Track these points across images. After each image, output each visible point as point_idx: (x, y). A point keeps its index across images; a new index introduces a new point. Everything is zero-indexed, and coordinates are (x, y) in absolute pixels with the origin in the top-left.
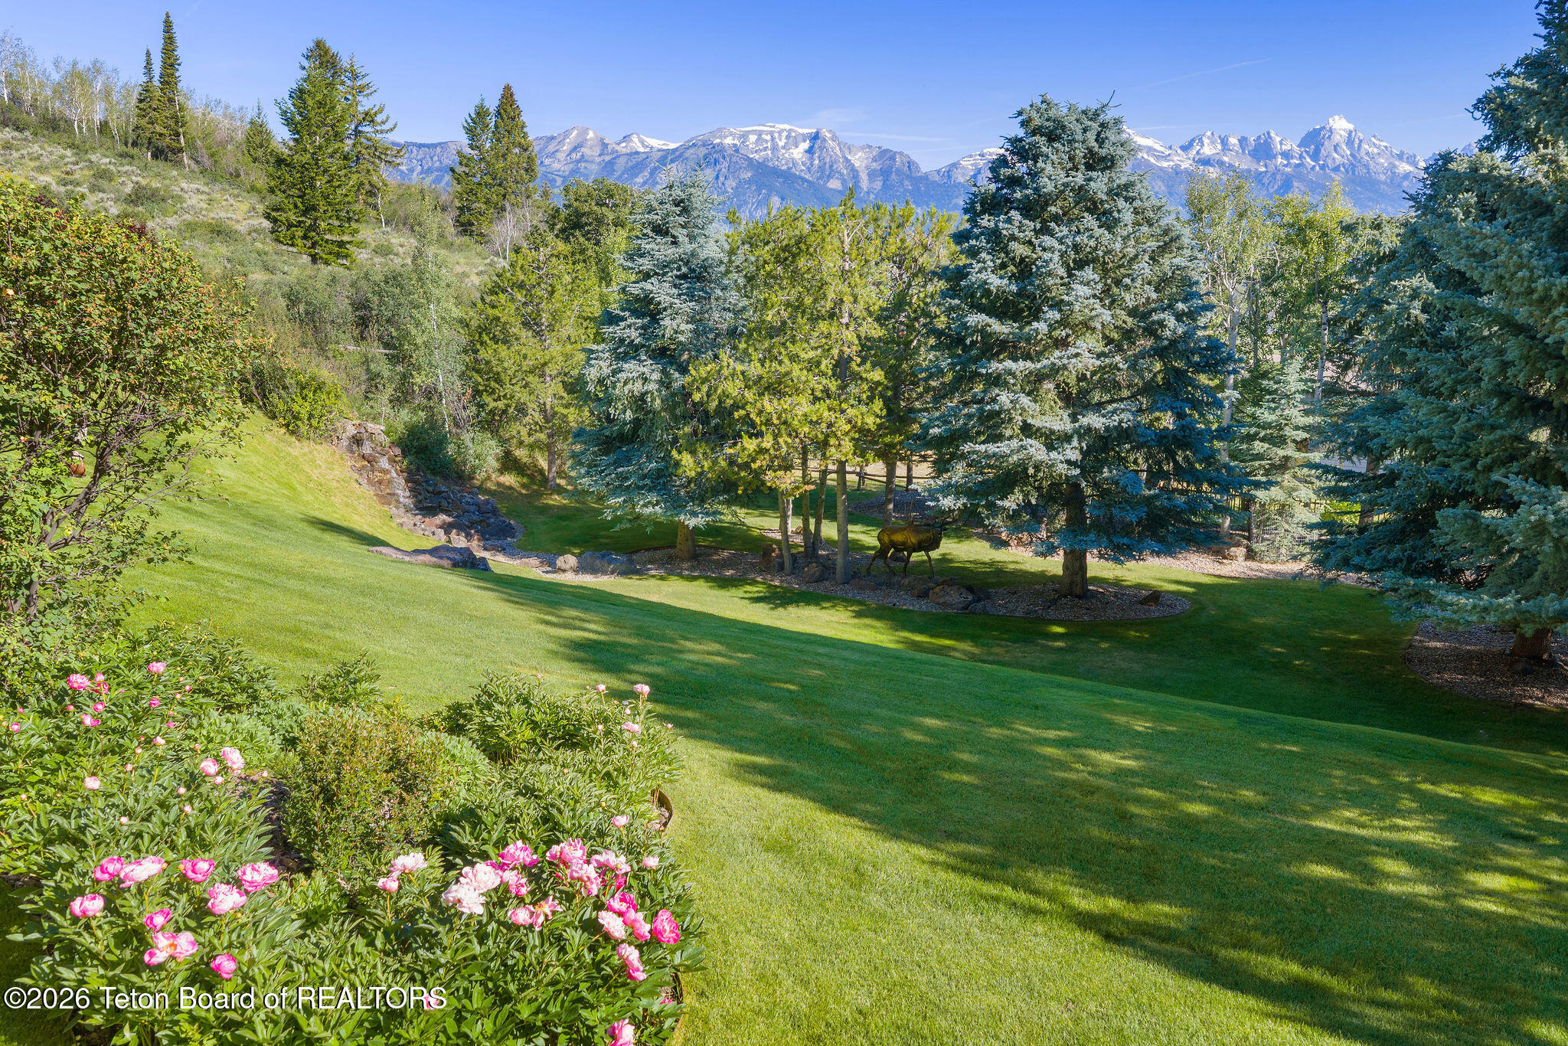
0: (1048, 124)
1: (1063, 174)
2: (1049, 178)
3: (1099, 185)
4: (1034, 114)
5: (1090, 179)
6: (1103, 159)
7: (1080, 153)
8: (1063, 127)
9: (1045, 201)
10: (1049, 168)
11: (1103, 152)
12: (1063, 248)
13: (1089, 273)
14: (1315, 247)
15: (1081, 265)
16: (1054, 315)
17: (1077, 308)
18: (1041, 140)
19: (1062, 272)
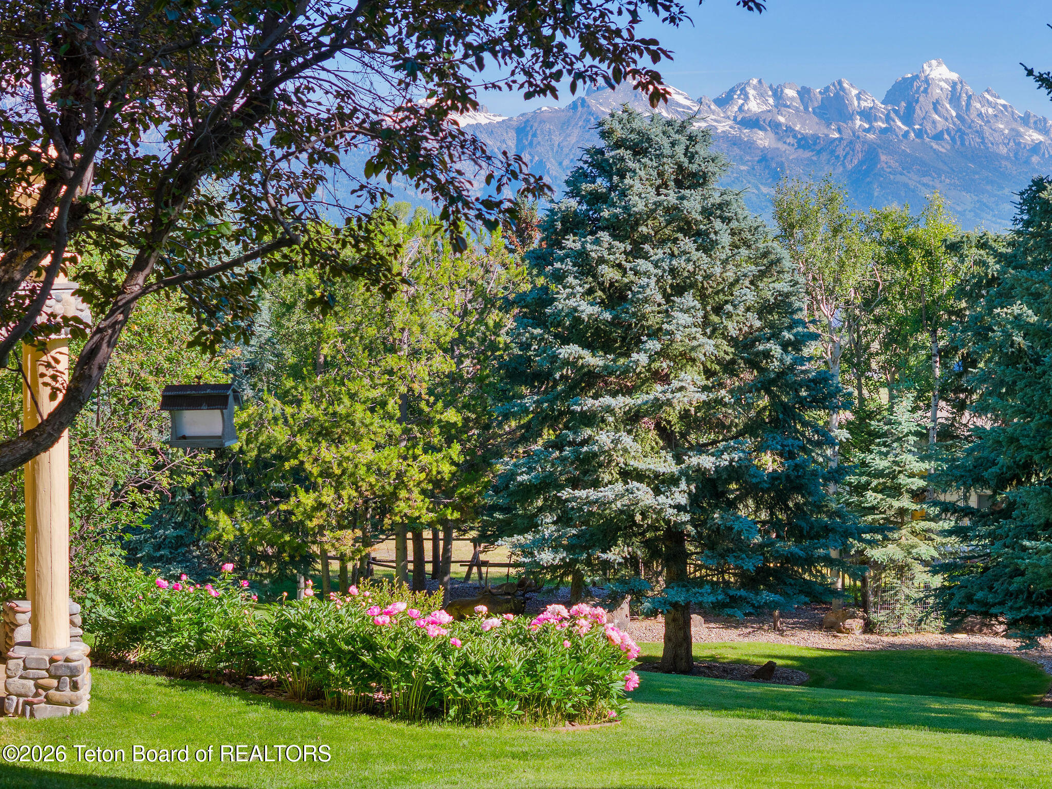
0: (633, 136)
1: (653, 192)
2: (640, 195)
3: (693, 204)
4: (617, 126)
5: (682, 198)
6: (694, 175)
7: (669, 169)
8: (649, 140)
9: (636, 221)
10: (638, 186)
11: (694, 168)
12: (660, 272)
13: (689, 299)
14: (919, 267)
15: (680, 290)
16: (654, 345)
17: (678, 337)
18: (627, 154)
19: (659, 298)
